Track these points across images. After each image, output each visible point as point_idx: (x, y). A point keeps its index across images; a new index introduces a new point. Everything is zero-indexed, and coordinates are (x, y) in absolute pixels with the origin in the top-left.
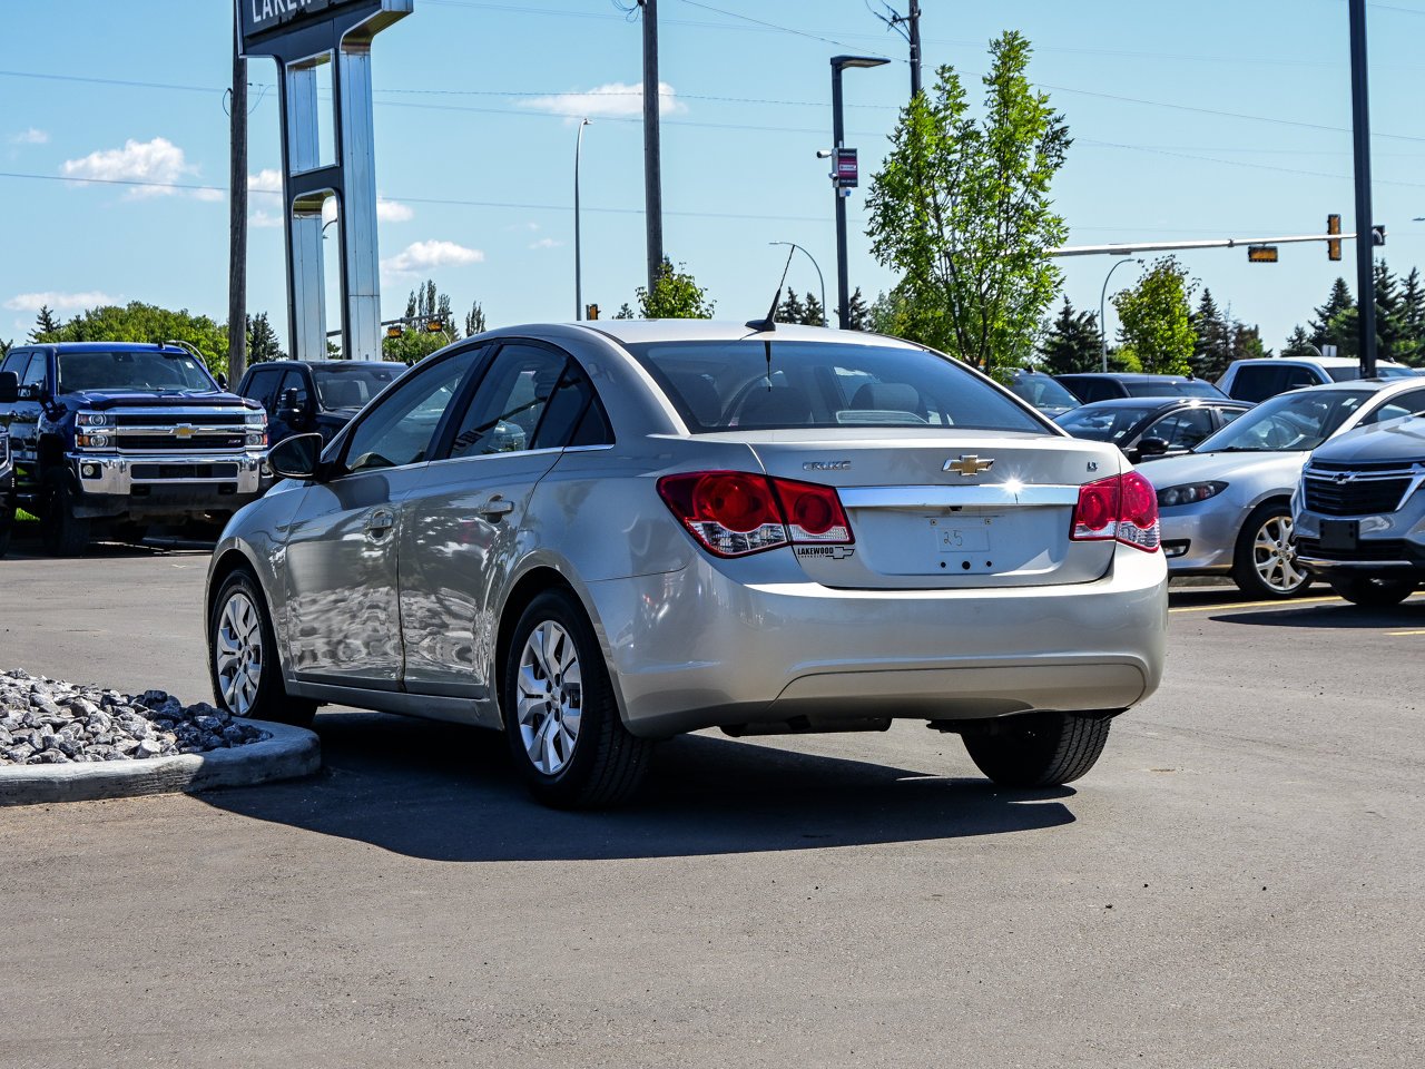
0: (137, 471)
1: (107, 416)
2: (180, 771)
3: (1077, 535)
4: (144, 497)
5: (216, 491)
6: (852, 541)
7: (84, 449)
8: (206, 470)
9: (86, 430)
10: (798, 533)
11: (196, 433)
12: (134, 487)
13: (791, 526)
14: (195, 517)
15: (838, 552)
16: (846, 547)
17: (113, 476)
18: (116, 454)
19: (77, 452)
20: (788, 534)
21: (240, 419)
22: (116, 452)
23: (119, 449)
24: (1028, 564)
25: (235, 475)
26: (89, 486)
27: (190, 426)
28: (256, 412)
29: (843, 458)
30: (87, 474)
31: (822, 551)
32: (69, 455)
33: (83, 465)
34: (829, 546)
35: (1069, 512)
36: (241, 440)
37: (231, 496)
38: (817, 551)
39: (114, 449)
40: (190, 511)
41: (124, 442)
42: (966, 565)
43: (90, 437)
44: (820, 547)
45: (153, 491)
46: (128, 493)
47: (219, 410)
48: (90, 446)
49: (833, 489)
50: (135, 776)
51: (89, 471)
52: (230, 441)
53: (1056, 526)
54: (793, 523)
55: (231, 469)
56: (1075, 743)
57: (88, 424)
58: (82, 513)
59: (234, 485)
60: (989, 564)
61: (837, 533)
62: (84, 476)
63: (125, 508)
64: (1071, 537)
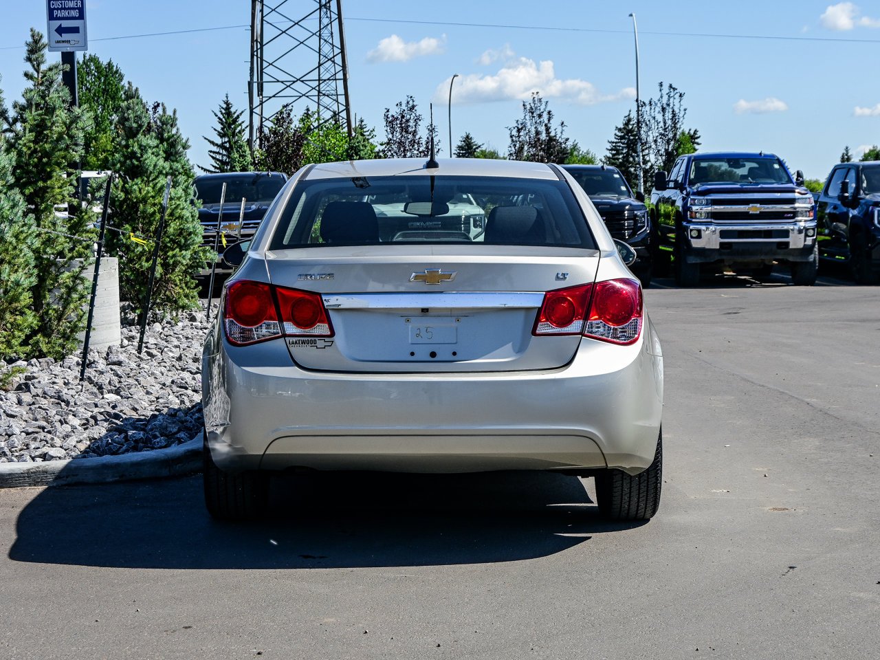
0: (723, 234)
1: (707, 200)
2: (45, 472)
3: (538, 332)
4: (728, 251)
5: (774, 247)
6: (333, 334)
7: (694, 220)
8: (768, 234)
9: (694, 208)
10: (290, 328)
11: (762, 210)
12: (721, 244)
13: (285, 323)
14: (767, 262)
15: (320, 343)
16: (327, 339)
17: (708, 238)
18: (710, 224)
19: (690, 222)
20: (283, 329)
21: (792, 201)
22: (711, 222)
23: (713, 221)
24: (492, 354)
25: (788, 237)
26: (696, 243)
27: (758, 205)
28: (804, 196)
29: (330, 271)
30: (694, 236)
31: (308, 342)
32: (684, 223)
33: (691, 230)
34: (313, 339)
35: (535, 313)
36: (794, 214)
37: (786, 250)
38: (303, 342)
39: (709, 220)
40: (764, 260)
41: (716, 215)
42: (433, 354)
43: (696, 213)
44: (306, 339)
45: (734, 247)
46: (718, 247)
47: (778, 195)
48: (696, 218)
49: (320, 294)
50: (10, 474)
51: (694, 234)
52: (786, 215)
53: (519, 324)
54: (288, 320)
55: (785, 233)
56: (626, 490)
57: (695, 205)
58: (692, 260)
59: (787, 244)
60: (454, 354)
61: (321, 329)
62: (692, 237)
63: (717, 257)
64: (534, 333)
